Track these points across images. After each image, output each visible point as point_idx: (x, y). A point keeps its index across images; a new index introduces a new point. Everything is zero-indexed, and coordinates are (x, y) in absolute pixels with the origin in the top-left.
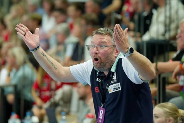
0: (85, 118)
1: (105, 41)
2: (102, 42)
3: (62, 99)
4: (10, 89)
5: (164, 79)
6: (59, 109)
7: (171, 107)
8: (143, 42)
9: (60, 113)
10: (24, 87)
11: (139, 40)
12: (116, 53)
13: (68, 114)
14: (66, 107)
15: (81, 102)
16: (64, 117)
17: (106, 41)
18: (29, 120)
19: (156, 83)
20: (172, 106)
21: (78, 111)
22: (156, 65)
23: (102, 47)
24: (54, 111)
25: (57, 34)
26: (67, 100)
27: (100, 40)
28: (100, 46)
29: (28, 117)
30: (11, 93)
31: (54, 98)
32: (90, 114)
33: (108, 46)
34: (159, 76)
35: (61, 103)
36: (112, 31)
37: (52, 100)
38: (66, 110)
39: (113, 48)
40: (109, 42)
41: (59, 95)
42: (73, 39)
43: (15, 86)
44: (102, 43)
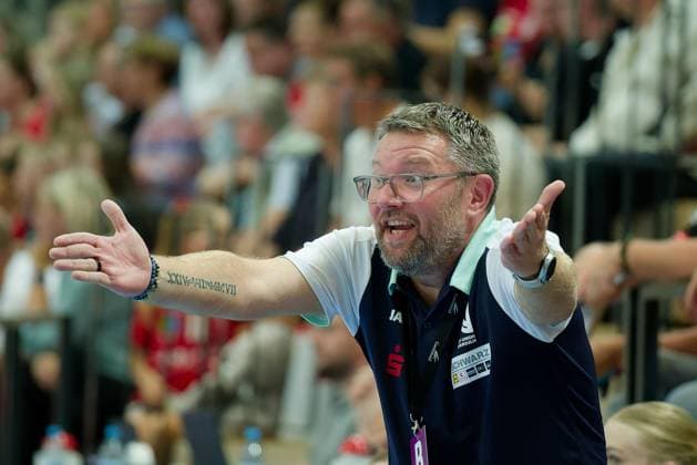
0: (336, 455)
1: (425, 154)
2: (411, 162)
3: (250, 376)
4: (47, 334)
5: (653, 306)
6: (235, 415)
7: (670, 418)
8: (573, 160)
9: (240, 433)
10: (100, 324)
11: (560, 153)
12: (474, 201)
13: (270, 434)
14: (264, 408)
15: (326, 389)
16: (255, 449)
17: (428, 157)
18: (114, 456)
19: (619, 323)
20: (676, 417)
21: (312, 422)
22: (624, 252)
23: (414, 180)
24: (216, 422)
25: (234, 120)
26: (269, 381)
27: (403, 155)
28: (404, 177)
29: (112, 445)
30: (48, 349)
31: (217, 373)
32: (359, 439)
33: (436, 177)
34: (635, 294)
35: (246, 391)
36: (454, 114)
37: (210, 381)
38: (262, 419)
39: (458, 183)
40: (440, 160)
41: (236, 359)
42: (298, 141)
43: (66, 323)
44: (411, 166)
